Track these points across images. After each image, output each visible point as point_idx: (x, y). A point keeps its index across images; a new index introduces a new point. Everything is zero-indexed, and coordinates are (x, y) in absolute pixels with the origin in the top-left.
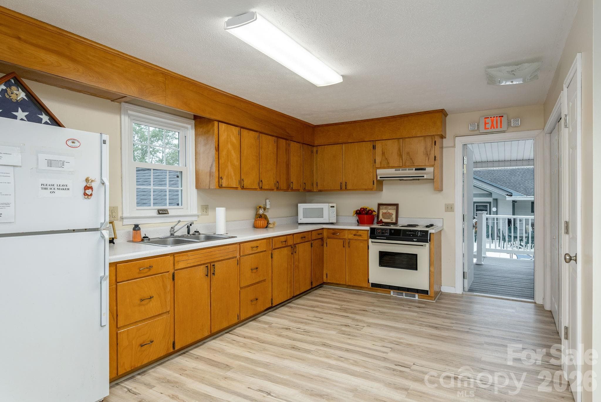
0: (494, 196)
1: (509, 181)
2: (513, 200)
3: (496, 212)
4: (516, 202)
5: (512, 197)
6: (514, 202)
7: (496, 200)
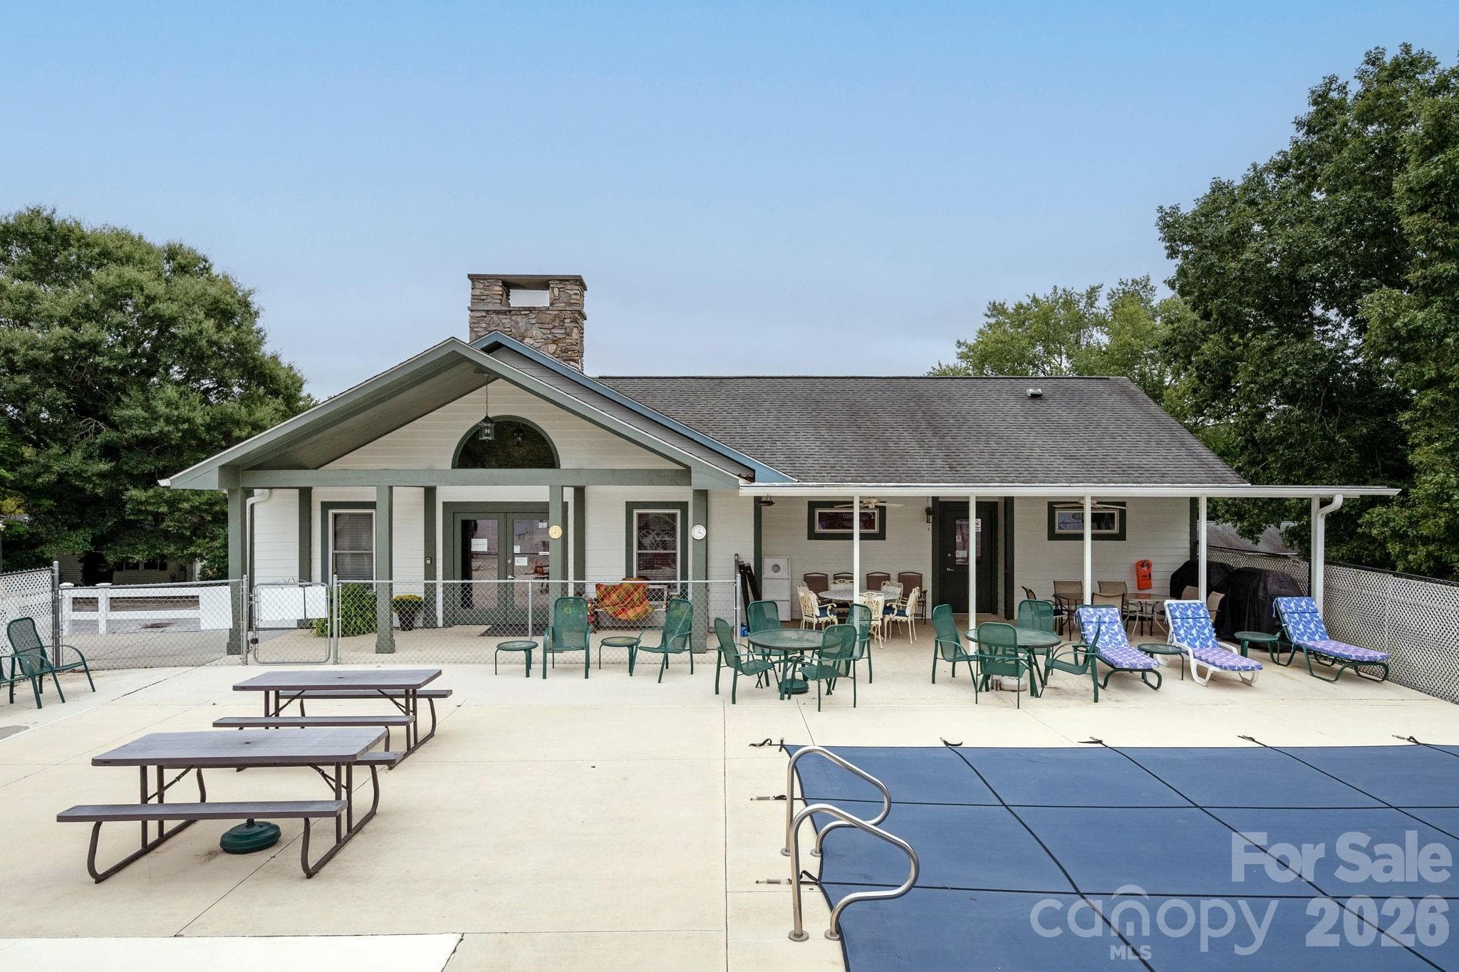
0: (698, 481)
1: (739, 430)
2: (755, 497)
3: (705, 541)
4: (770, 503)
5: (756, 484)
6: (759, 502)
7: (702, 495)
